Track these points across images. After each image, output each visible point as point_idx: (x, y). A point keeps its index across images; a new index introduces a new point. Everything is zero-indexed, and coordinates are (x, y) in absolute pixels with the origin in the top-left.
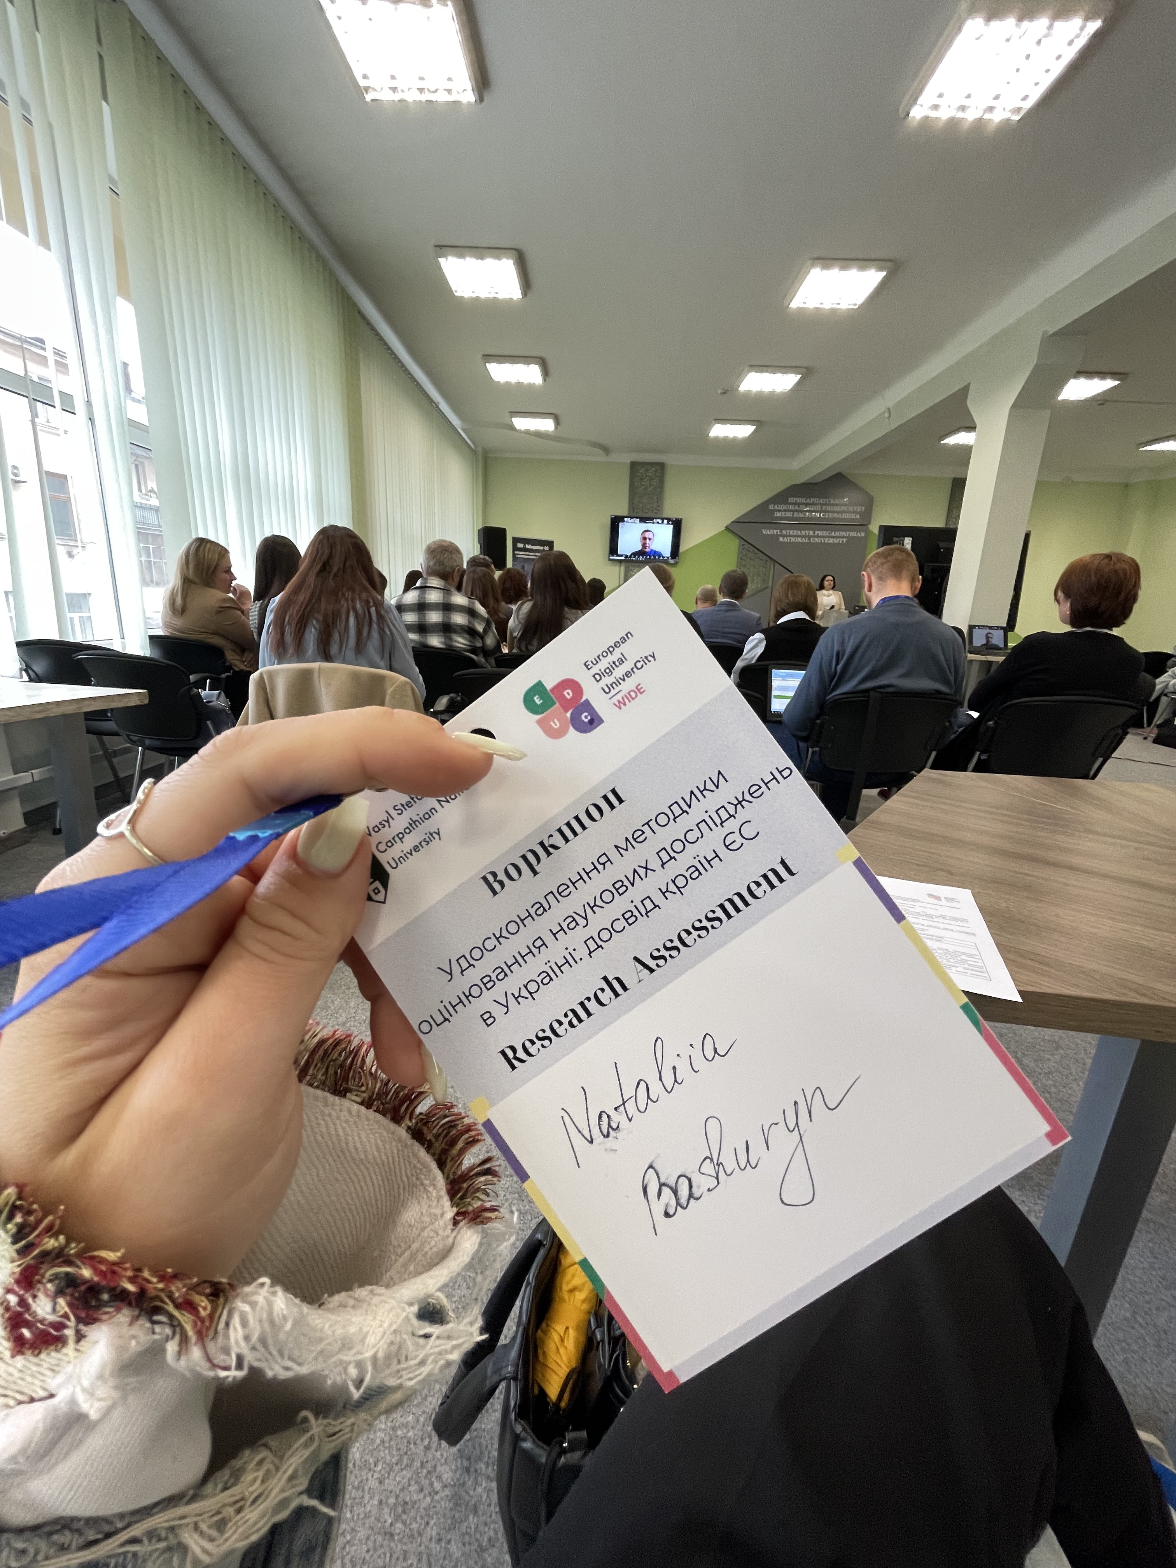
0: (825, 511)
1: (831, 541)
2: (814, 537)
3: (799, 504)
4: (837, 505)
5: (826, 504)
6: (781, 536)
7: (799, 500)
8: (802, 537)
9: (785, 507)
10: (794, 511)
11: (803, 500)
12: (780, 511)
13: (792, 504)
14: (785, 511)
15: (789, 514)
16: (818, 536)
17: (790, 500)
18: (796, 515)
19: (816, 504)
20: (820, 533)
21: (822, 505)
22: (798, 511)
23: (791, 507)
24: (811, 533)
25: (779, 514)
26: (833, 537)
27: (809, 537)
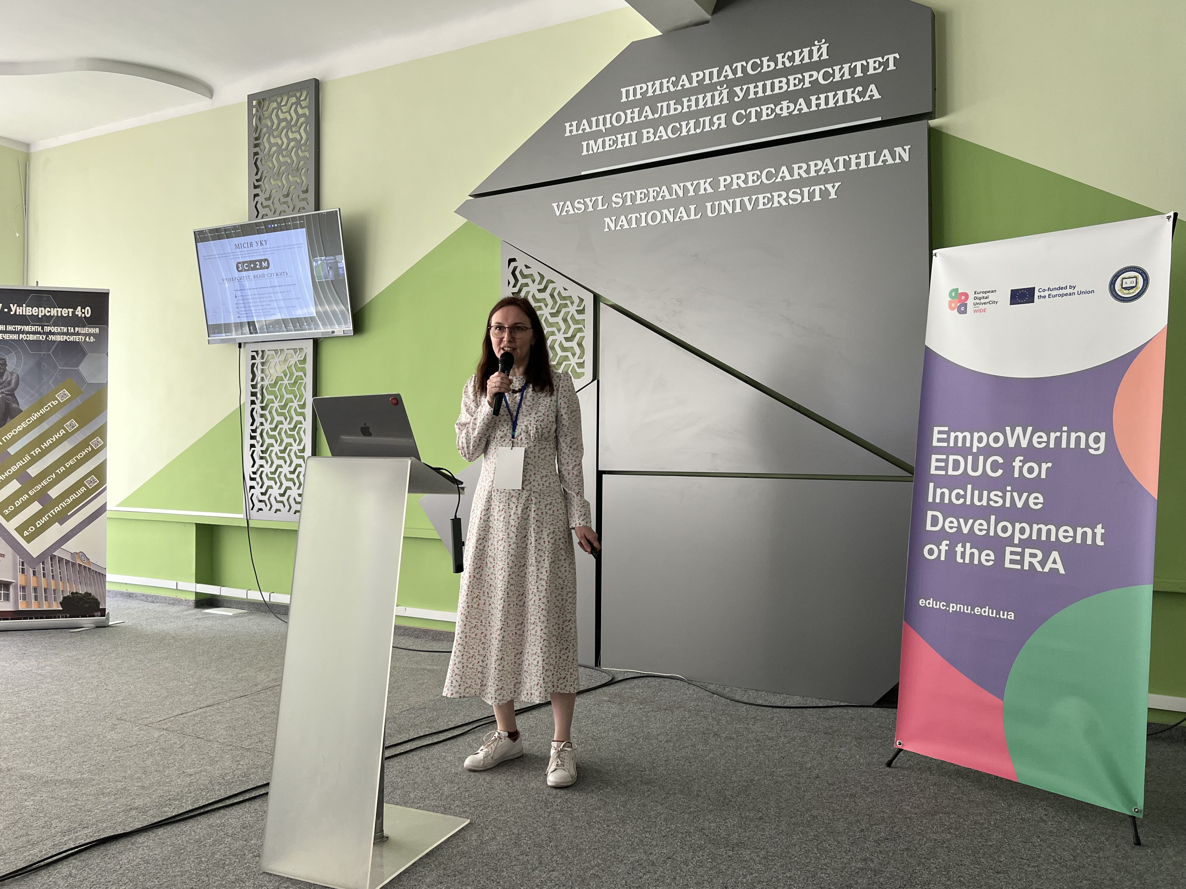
0: (746, 103)
1: (779, 199)
2: (717, 196)
3: (652, 102)
4: (785, 72)
5: (747, 79)
6: (610, 212)
7: (652, 88)
8: (675, 204)
9: (610, 120)
10: (638, 127)
11: (667, 85)
12: (595, 136)
13: (630, 105)
14: (613, 131)
15: (625, 140)
16: (730, 193)
17: (628, 93)
18: (648, 135)
19: (712, 87)
20: (737, 181)
21: (731, 84)
22: (654, 124)
23: (631, 116)
24: (705, 186)
25: (596, 146)
26: (786, 186)
27: (700, 200)
